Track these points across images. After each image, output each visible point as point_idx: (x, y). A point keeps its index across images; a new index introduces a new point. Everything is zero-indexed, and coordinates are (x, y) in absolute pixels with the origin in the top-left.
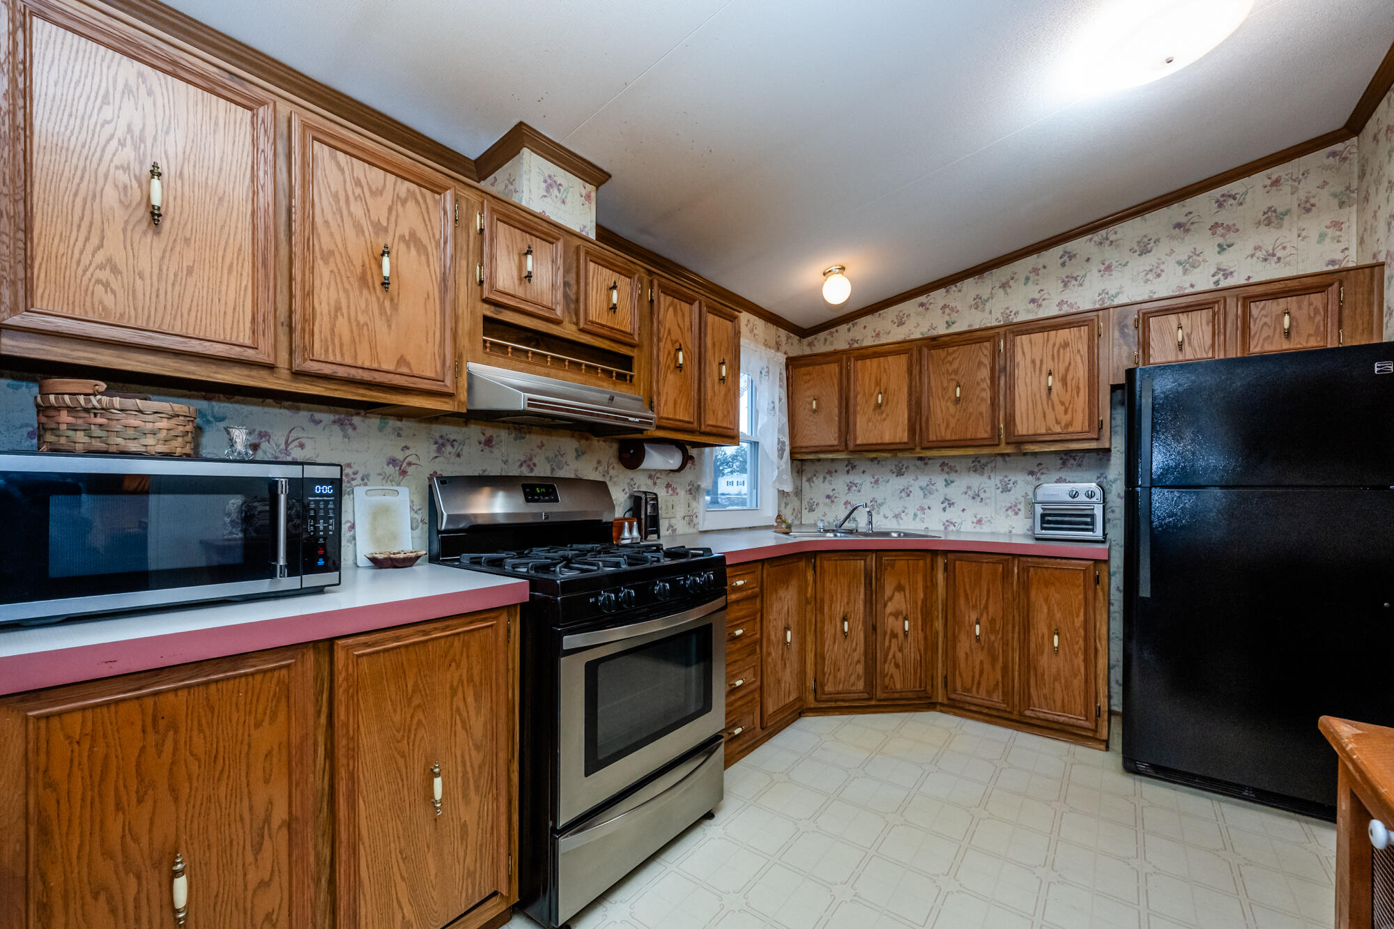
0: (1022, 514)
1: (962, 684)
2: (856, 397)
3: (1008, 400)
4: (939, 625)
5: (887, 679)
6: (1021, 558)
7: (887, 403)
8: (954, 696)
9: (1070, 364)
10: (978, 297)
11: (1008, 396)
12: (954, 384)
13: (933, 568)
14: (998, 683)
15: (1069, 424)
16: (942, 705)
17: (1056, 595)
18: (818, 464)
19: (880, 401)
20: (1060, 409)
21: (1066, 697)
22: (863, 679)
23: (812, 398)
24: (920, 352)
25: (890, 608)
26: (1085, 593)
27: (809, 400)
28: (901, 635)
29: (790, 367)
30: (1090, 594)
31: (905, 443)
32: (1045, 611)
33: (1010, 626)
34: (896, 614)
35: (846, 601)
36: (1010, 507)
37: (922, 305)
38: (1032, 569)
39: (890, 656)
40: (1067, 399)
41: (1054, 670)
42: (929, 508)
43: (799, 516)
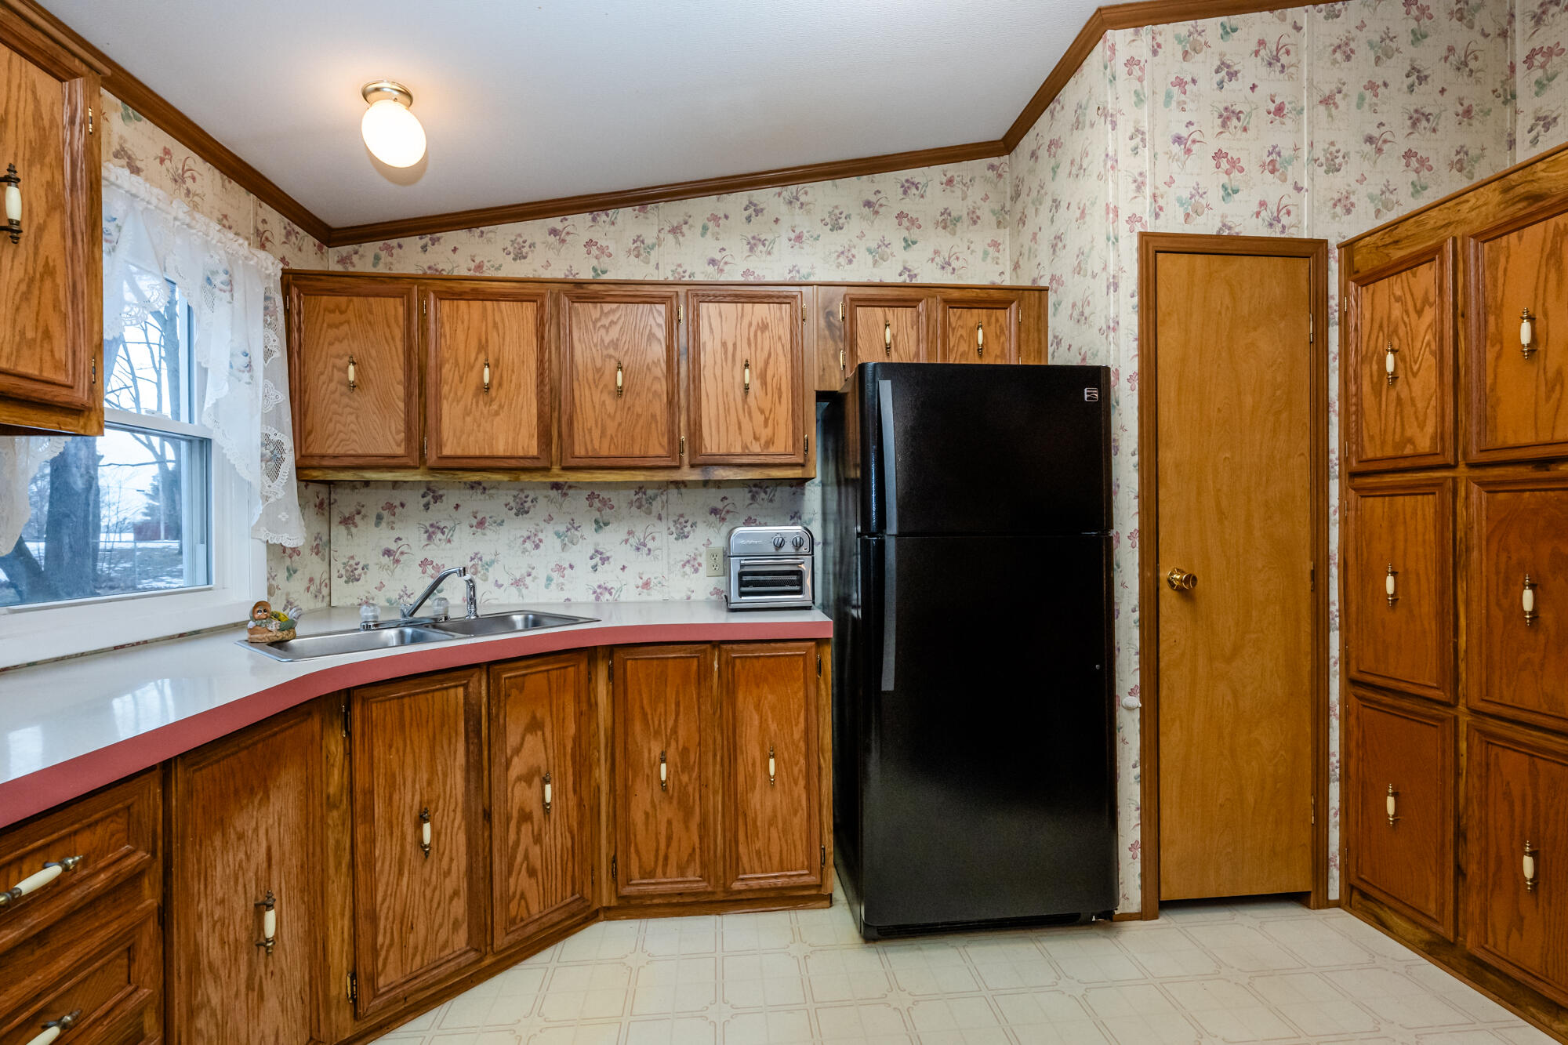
0: (703, 570)
1: (640, 867)
2: (439, 368)
3: (692, 400)
4: (601, 774)
5: (513, 906)
6: (724, 647)
7: (500, 385)
8: (627, 891)
9: (770, 355)
10: (638, 239)
11: (692, 393)
12: (613, 364)
13: (590, 679)
14: (694, 849)
15: (770, 442)
16: (608, 909)
17: (769, 697)
18: (365, 490)
19: (486, 380)
20: (759, 419)
21: (784, 845)
22: (465, 926)
23: (347, 359)
24: (557, 303)
25: (518, 767)
26: (806, 689)
27: (340, 363)
28: (538, 814)
29: (294, 291)
30: (812, 688)
31: (534, 458)
32: (756, 722)
33: (710, 755)
34: (527, 778)
35: (425, 777)
36: (688, 562)
37: (554, 232)
38: (738, 662)
39: (519, 858)
40: (767, 406)
41: (769, 811)
42: (571, 567)
43: (325, 591)
